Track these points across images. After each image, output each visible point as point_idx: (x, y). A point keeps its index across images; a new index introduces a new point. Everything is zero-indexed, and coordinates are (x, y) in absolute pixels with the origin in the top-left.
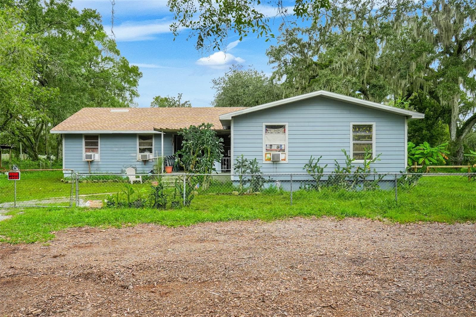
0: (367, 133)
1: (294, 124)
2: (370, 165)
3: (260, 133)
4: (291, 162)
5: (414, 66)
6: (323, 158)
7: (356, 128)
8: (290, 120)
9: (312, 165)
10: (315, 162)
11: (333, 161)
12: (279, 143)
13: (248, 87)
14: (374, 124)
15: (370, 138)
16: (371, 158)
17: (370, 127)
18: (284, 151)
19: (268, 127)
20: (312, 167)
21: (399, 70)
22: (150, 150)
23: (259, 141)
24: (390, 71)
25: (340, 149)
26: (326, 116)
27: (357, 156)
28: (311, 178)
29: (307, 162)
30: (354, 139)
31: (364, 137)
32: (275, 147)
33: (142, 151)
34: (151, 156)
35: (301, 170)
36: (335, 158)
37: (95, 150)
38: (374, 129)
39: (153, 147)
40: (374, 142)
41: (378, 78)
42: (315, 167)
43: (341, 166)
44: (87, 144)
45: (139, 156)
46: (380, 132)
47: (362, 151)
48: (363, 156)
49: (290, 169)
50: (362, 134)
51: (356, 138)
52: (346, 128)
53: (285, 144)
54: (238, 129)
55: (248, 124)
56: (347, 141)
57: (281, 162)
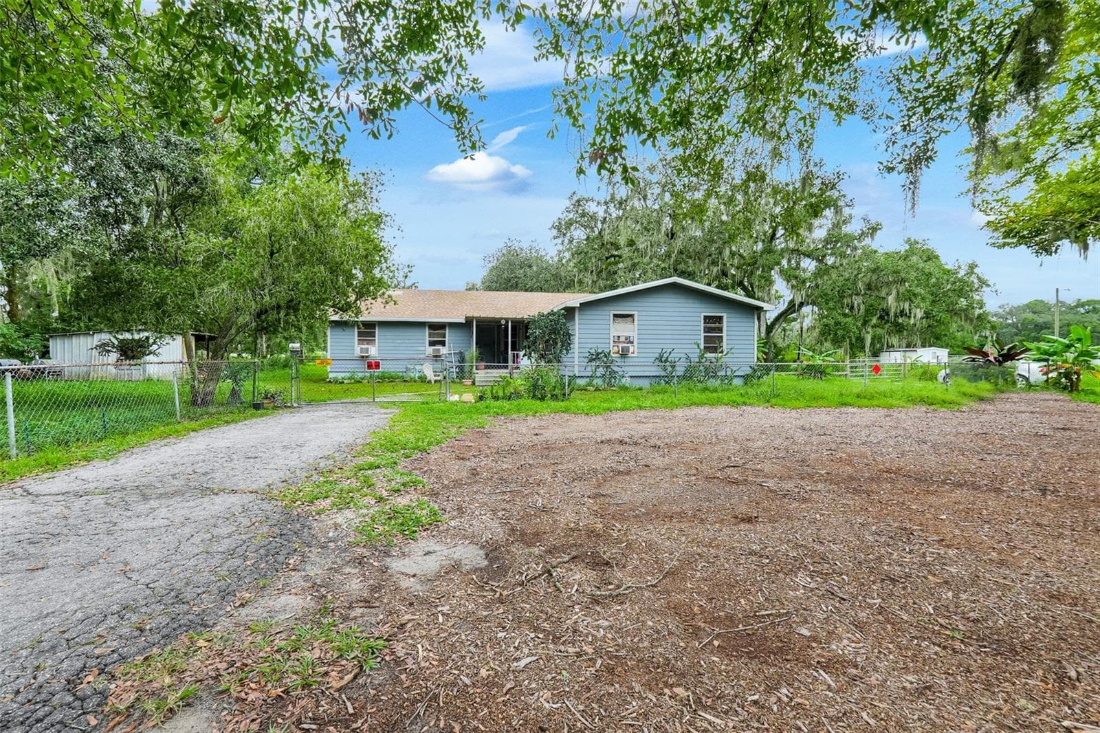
0: (717, 325)
1: (644, 313)
2: (723, 360)
3: (607, 322)
4: (641, 355)
5: (727, 252)
6: (674, 351)
7: (708, 319)
8: (640, 309)
9: (663, 359)
10: (665, 355)
11: (684, 355)
12: (627, 334)
13: (530, 266)
14: (725, 315)
15: (720, 330)
16: (722, 352)
17: (721, 318)
18: (632, 343)
19: (615, 316)
20: (661, 360)
21: (710, 255)
22: (443, 343)
24: (699, 256)
25: (693, 342)
26: (676, 305)
27: (707, 349)
28: (663, 373)
29: (657, 355)
30: (705, 332)
31: (715, 329)
32: (622, 339)
33: (432, 344)
34: (443, 350)
35: (650, 364)
36: (686, 351)
37: (372, 342)
38: (725, 320)
39: (447, 339)
40: (724, 334)
41: (686, 263)
42: (666, 361)
43: (692, 360)
44: (360, 334)
45: (430, 350)
46: (730, 324)
47: (713, 344)
48: (714, 350)
49: (640, 362)
50: (713, 325)
51: (707, 330)
52: (698, 319)
53: (634, 335)
54: (584, 317)
55: (595, 312)
56: (698, 333)
57: (630, 355)
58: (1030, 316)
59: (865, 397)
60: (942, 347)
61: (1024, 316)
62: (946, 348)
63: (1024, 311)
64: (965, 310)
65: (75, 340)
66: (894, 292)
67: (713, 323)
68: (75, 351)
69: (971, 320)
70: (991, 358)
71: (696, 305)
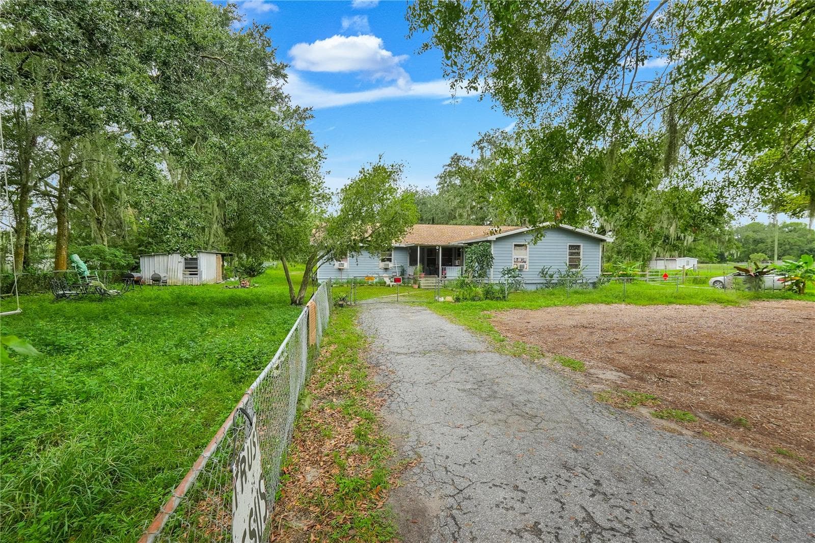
0: (577, 251)
2: (581, 273)
3: (510, 249)
4: (531, 270)
6: (553, 267)
7: (571, 247)
9: (544, 273)
10: (546, 270)
11: (558, 270)
12: (522, 257)
14: (582, 245)
15: (578, 254)
16: (580, 267)
17: (579, 246)
18: (526, 262)
19: (515, 245)
20: (543, 273)
22: (390, 260)
23: (510, 255)
25: (562, 261)
26: (552, 238)
27: (571, 266)
28: (544, 281)
29: (541, 270)
30: (569, 255)
31: (574, 253)
32: (519, 260)
33: (383, 260)
34: (391, 265)
35: (537, 276)
36: (559, 267)
37: (345, 259)
38: (582, 248)
39: (393, 257)
40: (581, 257)
42: (547, 274)
43: (562, 273)
45: (382, 265)
46: (585, 250)
47: (574, 263)
48: (576, 266)
49: (531, 275)
50: (574, 251)
51: (571, 254)
52: (565, 247)
53: (527, 258)
54: (496, 246)
55: (503, 243)
56: (565, 256)
57: (524, 270)
58: (751, 234)
59: (680, 299)
60: (693, 257)
61: (746, 234)
62: (695, 257)
63: (747, 230)
64: (719, 236)
65: (156, 258)
66: (674, 225)
67: (574, 250)
68: (157, 266)
69: (723, 243)
70: (752, 274)
71: (565, 239)
